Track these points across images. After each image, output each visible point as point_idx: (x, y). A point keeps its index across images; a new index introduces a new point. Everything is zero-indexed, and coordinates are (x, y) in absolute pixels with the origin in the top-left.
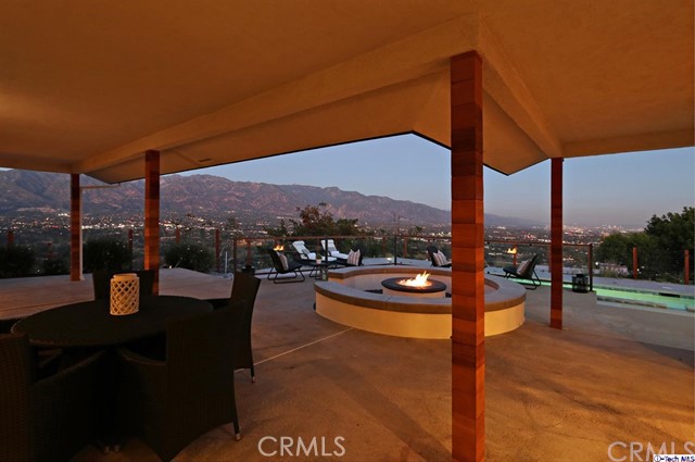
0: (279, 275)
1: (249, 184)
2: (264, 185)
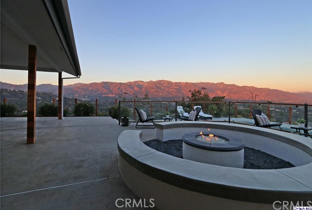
0: (140, 124)
1: (180, 83)
2: (187, 83)
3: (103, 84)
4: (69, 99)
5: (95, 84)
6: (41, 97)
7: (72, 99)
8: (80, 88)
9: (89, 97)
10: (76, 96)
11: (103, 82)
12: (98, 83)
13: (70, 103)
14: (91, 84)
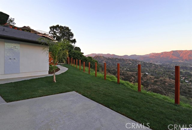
3: (172, 52)
4: (147, 63)
5: (165, 53)
6: (132, 62)
7: (149, 63)
8: (154, 56)
9: (161, 62)
10: (151, 62)
11: (173, 51)
12: (167, 52)
13: (148, 66)
14: (162, 53)
